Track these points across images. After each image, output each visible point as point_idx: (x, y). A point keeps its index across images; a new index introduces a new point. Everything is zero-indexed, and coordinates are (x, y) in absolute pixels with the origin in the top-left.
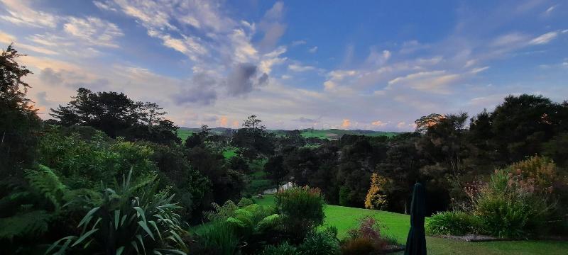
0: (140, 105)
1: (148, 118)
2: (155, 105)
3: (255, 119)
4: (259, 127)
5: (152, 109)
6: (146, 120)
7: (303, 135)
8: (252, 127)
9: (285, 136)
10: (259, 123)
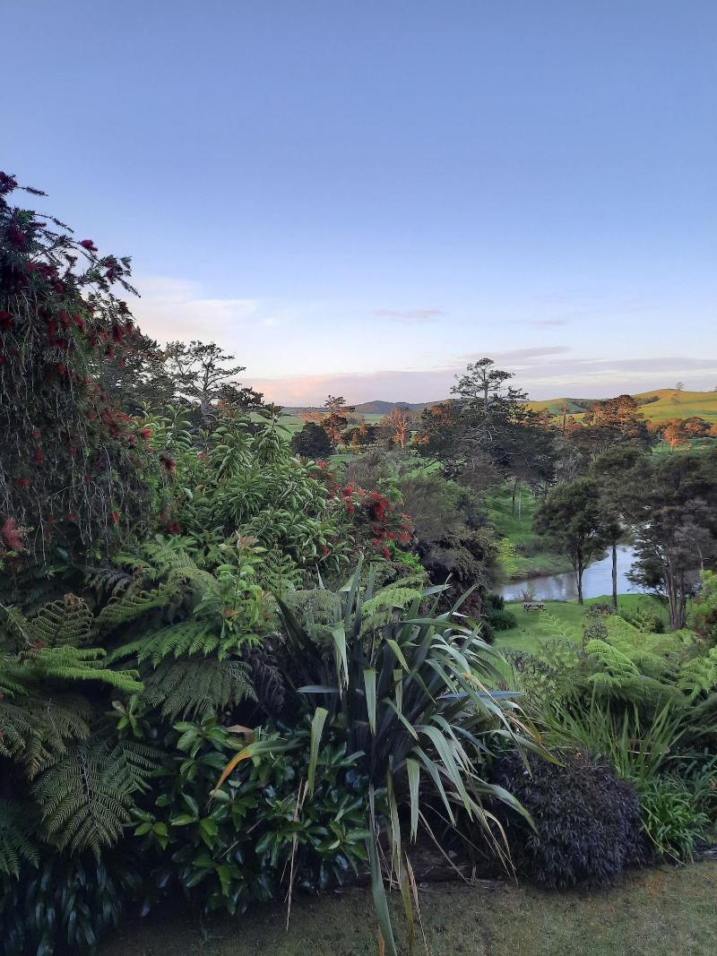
0: (176, 350)
1: (199, 384)
2: (212, 347)
3: (489, 369)
4: (503, 393)
5: (206, 359)
6: (194, 391)
7: (646, 410)
8: (481, 395)
9: (579, 417)
10: (506, 383)
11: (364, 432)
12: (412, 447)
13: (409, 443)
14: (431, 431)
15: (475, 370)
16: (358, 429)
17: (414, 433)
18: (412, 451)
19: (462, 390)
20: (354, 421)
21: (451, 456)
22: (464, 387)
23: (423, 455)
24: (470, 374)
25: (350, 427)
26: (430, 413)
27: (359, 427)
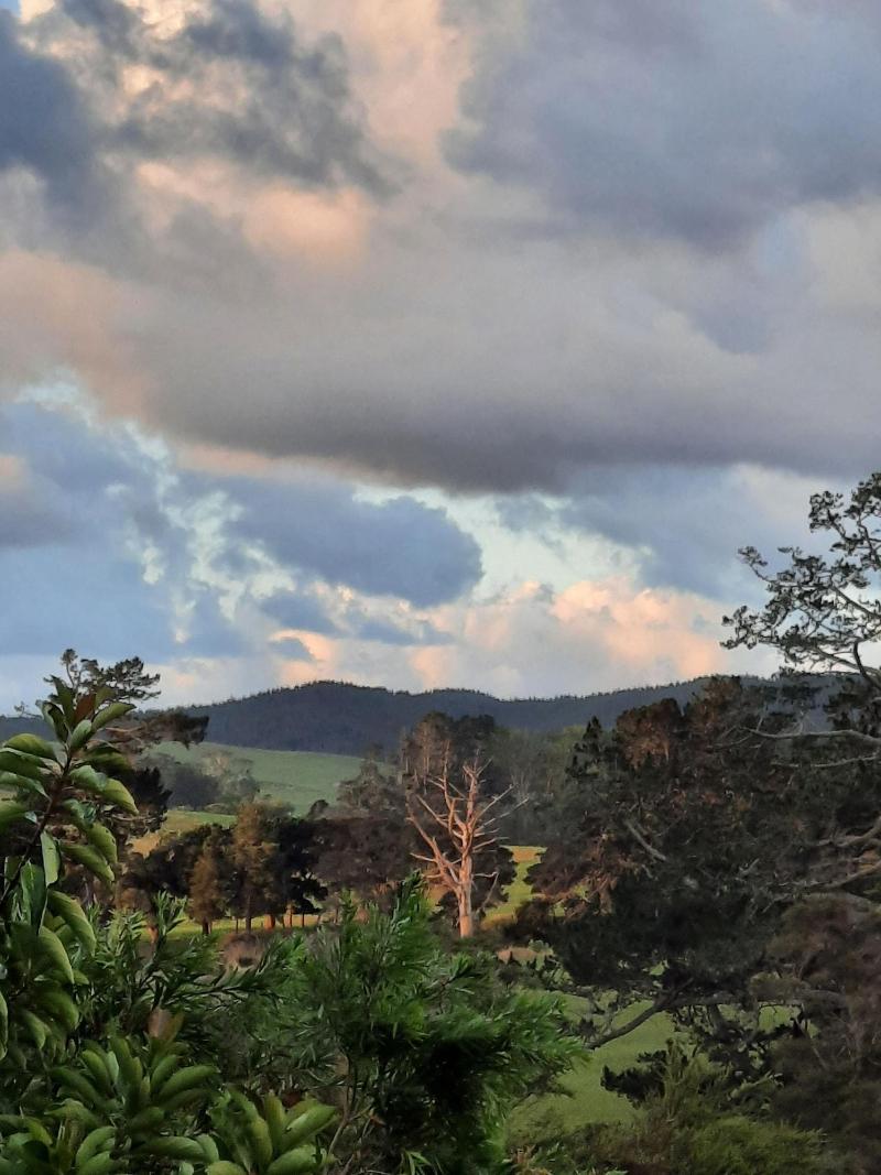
11: (249, 849)
12: (514, 933)
13: (501, 913)
14: (624, 845)
15: (850, 527)
16: (226, 835)
17: (525, 856)
18: (525, 954)
19: (782, 629)
20: (198, 791)
21: (733, 985)
22: (794, 619)
23: (587, 973)
24: (821, 544)
25: (181, 820)
26: (615, 754)
27: (227, 821)
